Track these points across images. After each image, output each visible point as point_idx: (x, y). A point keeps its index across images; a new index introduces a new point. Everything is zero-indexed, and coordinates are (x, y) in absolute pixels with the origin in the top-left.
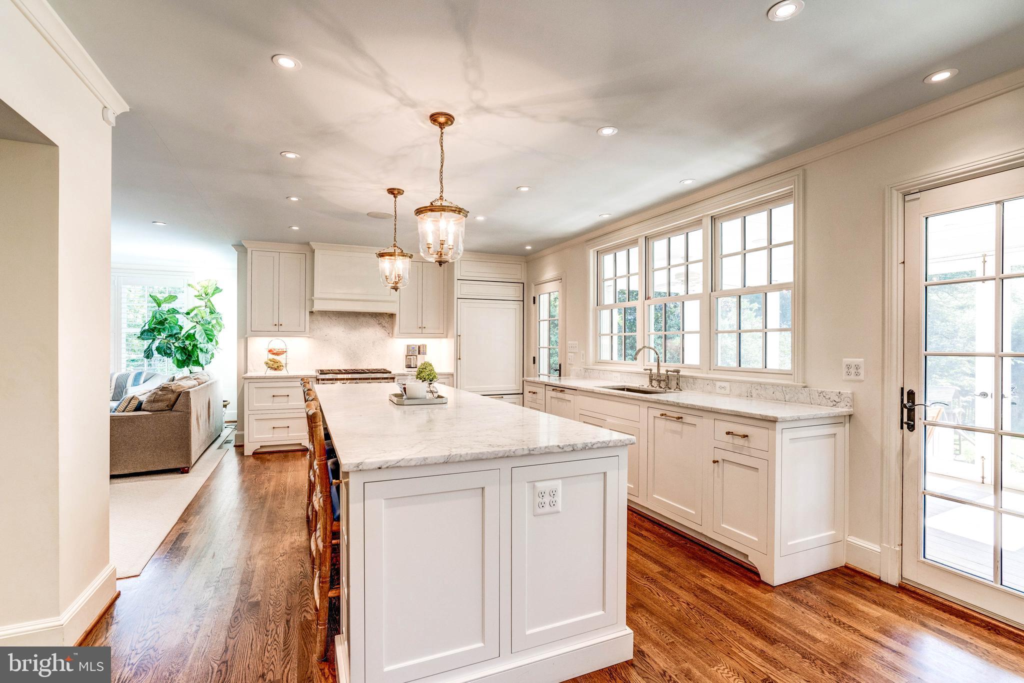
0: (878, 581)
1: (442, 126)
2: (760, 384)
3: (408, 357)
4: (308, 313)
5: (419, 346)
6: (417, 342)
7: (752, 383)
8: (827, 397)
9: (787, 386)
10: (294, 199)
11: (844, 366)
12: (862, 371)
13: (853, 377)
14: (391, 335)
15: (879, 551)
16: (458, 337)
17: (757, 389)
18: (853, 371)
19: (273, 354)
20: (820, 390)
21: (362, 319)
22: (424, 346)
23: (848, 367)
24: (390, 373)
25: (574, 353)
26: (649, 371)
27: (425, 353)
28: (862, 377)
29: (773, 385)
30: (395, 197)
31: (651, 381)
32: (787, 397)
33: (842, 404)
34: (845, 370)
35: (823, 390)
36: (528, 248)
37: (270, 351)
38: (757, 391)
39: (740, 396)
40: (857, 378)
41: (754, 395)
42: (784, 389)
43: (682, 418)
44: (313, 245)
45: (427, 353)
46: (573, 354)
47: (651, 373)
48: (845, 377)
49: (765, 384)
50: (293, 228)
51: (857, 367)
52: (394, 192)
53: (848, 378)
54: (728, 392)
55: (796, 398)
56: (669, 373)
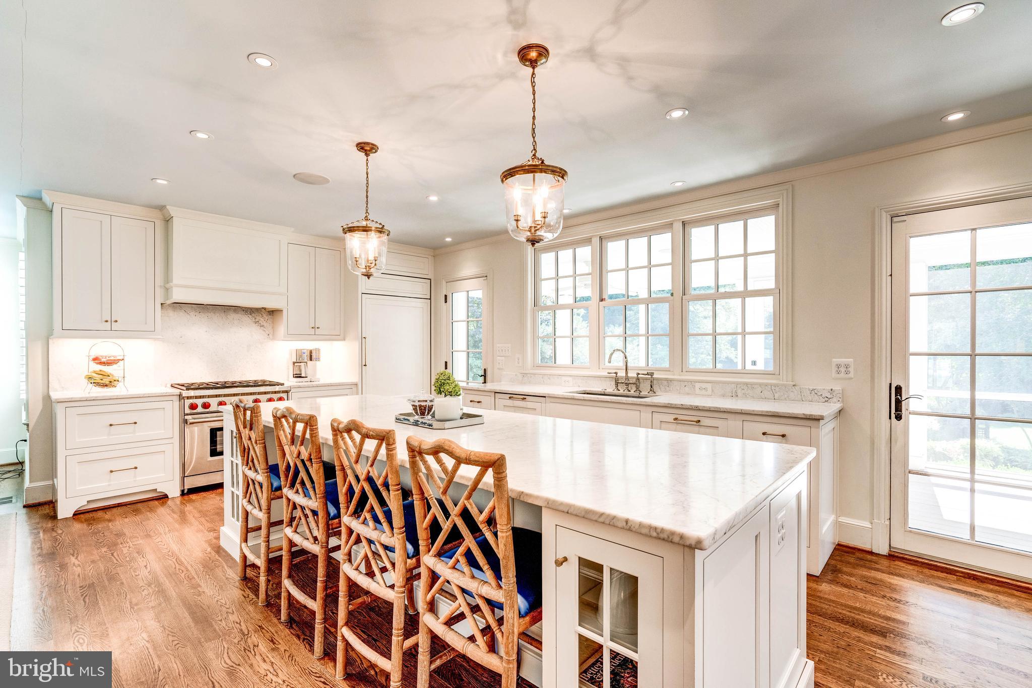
0: (871, 553)
1: (533, 63)
2: (747, 384)
3: (296, 364)
4: (158, 306)
5: (311, 352)
6: (307, 345)
7: (737, 384)
8: (819, 394)
9: (776, 385)
10: (201, 135)
11: (834, 365)
12: (851, 369)
13: (842, 375)
14: (270, 336)
15: (870, 527)
16: (364, 339)
17: (743, 389)
18: (843, 369)
19: (101, 363)
20: (811, 388)
21: (232, 316)
22: (318, 350)
23: (838, 366)
24: (282, 384)
25: (505, 357)
26: (615, 375)
27: (318, 359)
28: (851, 375)
29: (760, 385)
30: (367, 155)
31: (617, 384)
32: (777, 396)
33: (835, 400)
34: (834, 369)
35: (815, 388)
36: (448, 239)
37: (96, 359)
38: (743, 391)
39: (724, 396)
40: (847, 376)
41: (740, 394)
42: (773, 388)
43: (699, 421)
44: (172, 210)
45: (321, 359)
46: (503, 358)
47: (616, 376)
48: (834, 375)
49: (752, 384)
50: (159, 181)
51: (847, 366)
52: (367, 148)
53: (838, 376)
54: (709, 392)
55: (786, 396)
56: (639, 376)
